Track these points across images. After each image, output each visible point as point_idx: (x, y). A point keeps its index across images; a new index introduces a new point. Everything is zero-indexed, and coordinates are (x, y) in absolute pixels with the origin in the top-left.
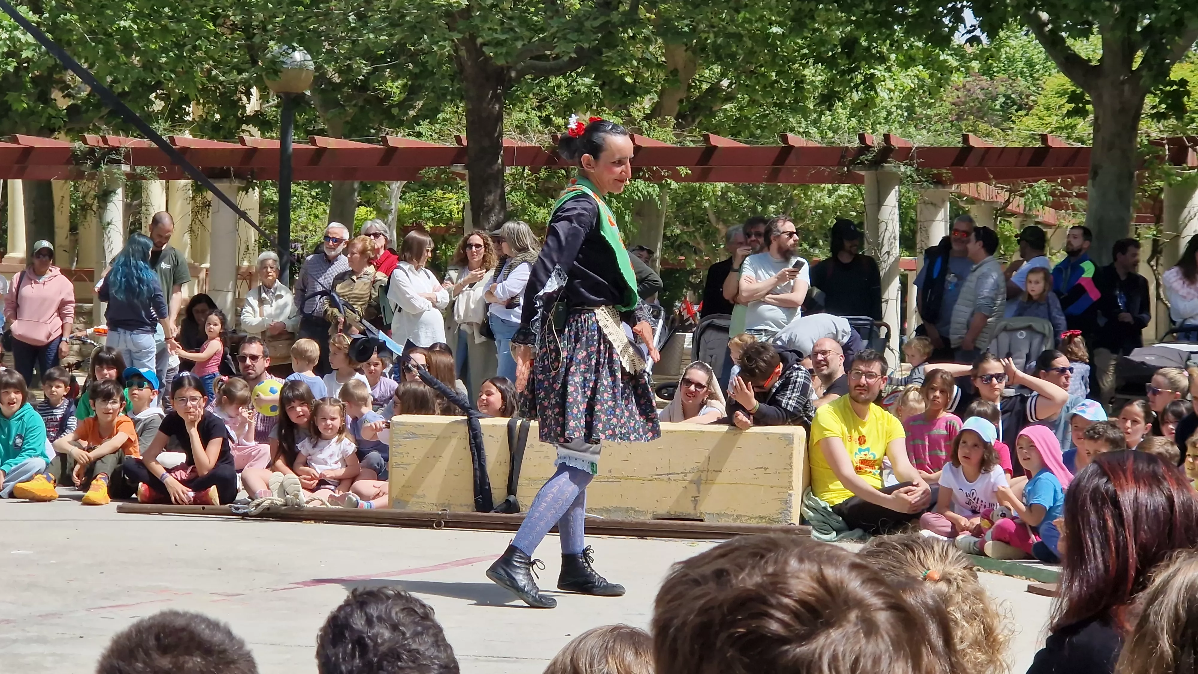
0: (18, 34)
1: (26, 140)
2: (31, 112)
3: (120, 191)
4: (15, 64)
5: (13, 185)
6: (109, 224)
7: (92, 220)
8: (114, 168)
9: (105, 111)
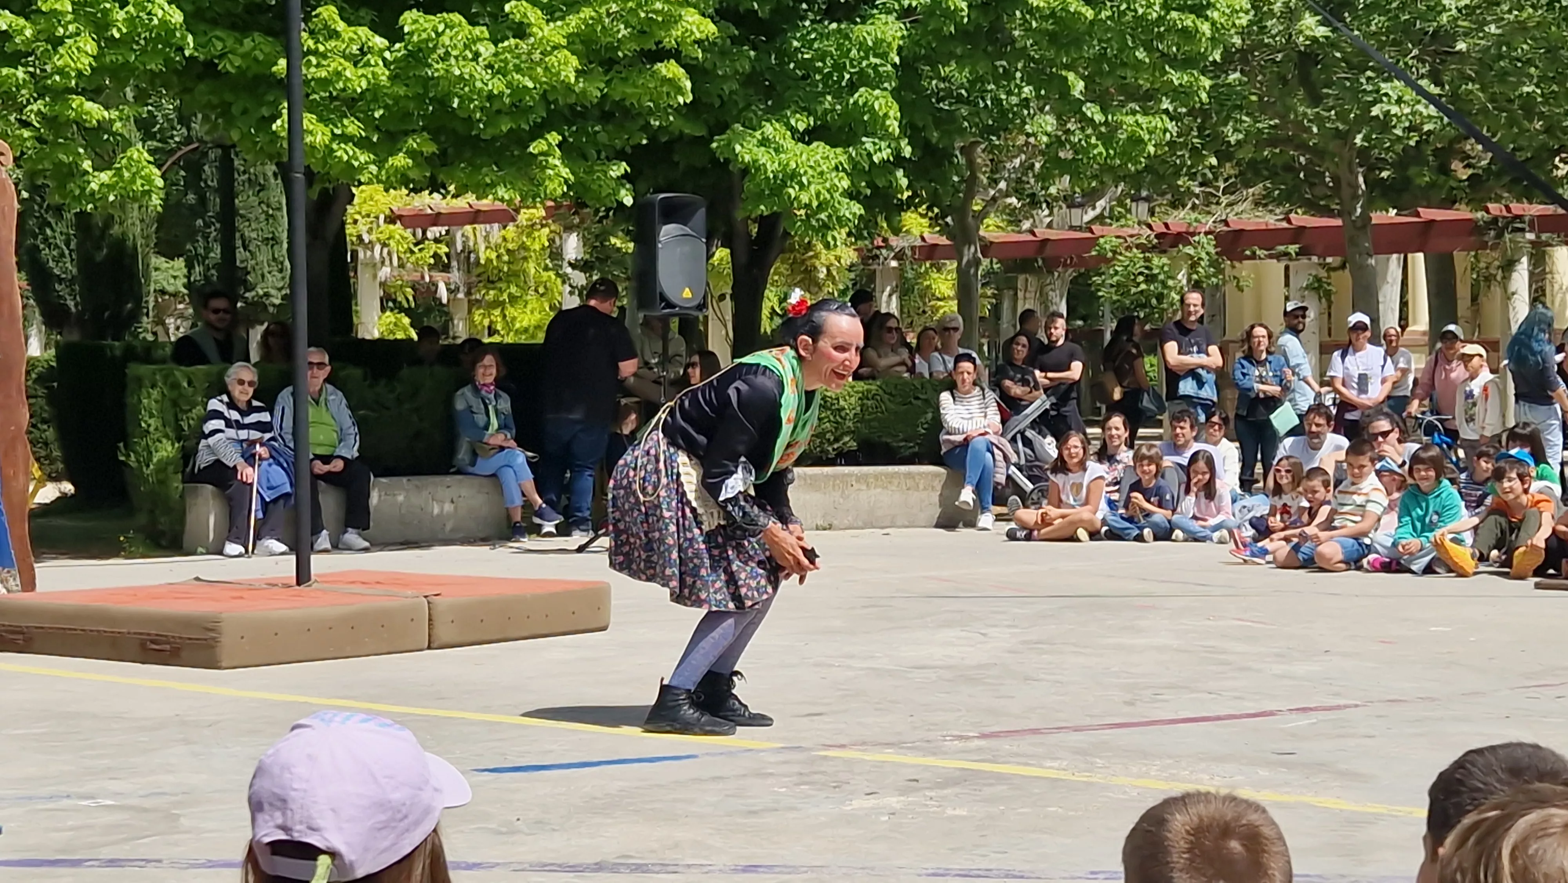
0: (1420, 108)
1: (1428, 214)
2: (1432, 185)
3: (1525, 260)
4: (1417, 138)
5: (1413, 258)
6: (1513, 294)
7: (1496, 290)
8: (1518, 237)
9: (1506, 179)
